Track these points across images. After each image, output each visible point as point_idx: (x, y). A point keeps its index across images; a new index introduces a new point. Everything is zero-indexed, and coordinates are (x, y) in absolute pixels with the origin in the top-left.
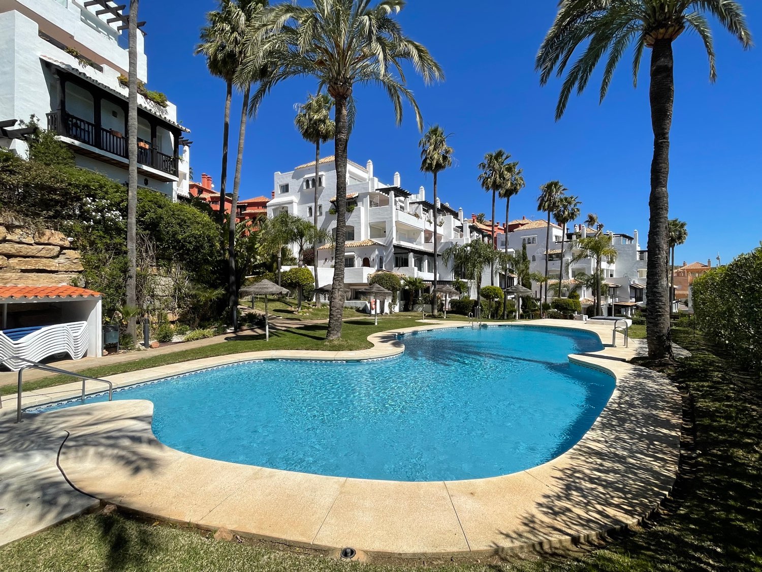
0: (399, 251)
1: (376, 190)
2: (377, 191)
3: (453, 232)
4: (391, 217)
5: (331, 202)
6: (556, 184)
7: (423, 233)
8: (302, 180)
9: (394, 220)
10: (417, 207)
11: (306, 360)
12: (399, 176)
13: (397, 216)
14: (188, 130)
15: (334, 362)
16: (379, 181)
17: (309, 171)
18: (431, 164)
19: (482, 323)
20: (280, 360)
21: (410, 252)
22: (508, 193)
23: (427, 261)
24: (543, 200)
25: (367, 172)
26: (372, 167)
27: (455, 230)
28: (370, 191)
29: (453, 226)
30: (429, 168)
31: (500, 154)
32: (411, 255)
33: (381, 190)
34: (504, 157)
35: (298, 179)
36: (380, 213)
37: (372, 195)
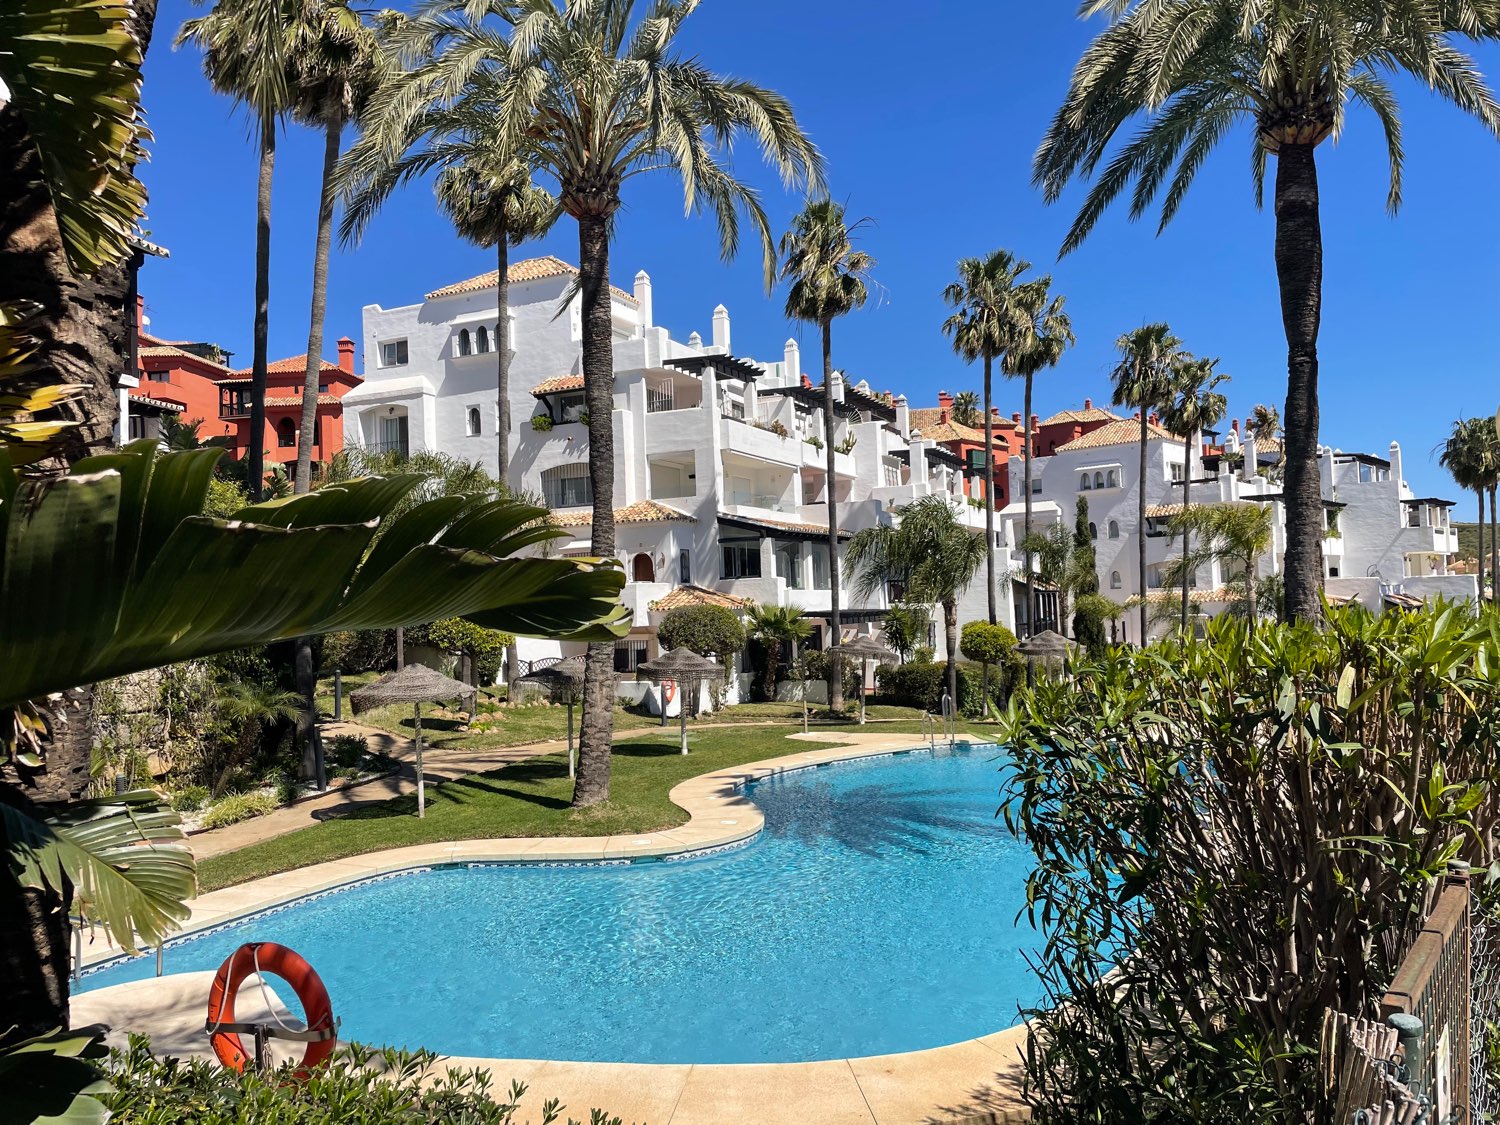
0: (734, 533)
1: (666, 363)
2: (667, 367)
3: (881, 468)
4: (710, 440)
5: (536, 396)
6: (1160, 333)
7: (797, 479)
8: (446, 327)
9: (718, 446)
10: (780, 406)
11: (536, 862)
12: (725, 315)
13: (725, 435)
14: (165, 251)
15: (603, 863)
16: (672, 337)
17: (473, 302)
18: (813, 302)
19: (958, 738)
20: (470, 866)
21: (762, 536)
22: (1029, 365)
23: (810, 559)
24: (1127, 375)
25: (636, 306)
26: (648, 290)
27: (886, 461)
28: (648, 366)
29: (881, 452)
30: (810, 311)
31: (999, 262)
32: (767, 546)
33: (678, 363)
34: (1012, 267)
35: (436, 322)
36: (677, 429)
37: (651, 376)
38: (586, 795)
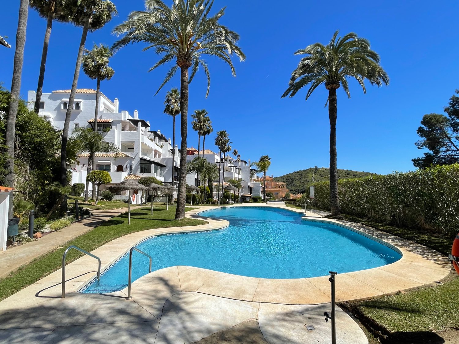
0: (143, 162)
1: (128, 120)
2: (128, 121)
3: (168, 152)
4: (139, 140)
5: (89, 122)
6: (224, 132)
7: (153, 151)
8: (59, 102)
9: (141, 141)
10: (150, 135)
12: (137, 112)
13: (143, 139)
14: (10, 46)
15: (205, 232)
16: (129, 114)
17: (65, 96)
18: (172, 110)
19: (223, 206)
21: (152, 163)
22: (204, 134)
23: (159, 169)
24: (218, 140)
25: (115, 106)
26: (118, 103)
27: (169, 151)
28: (123, 120)
29: (169, 149)
30: (171, 113)
31: (204, 111)
32: (153, 165)
33: (130, 120)
34: (205, 113)
35: (54, 100)
36: (129, 136)
37: (124, 123)
38: (181, 216)
